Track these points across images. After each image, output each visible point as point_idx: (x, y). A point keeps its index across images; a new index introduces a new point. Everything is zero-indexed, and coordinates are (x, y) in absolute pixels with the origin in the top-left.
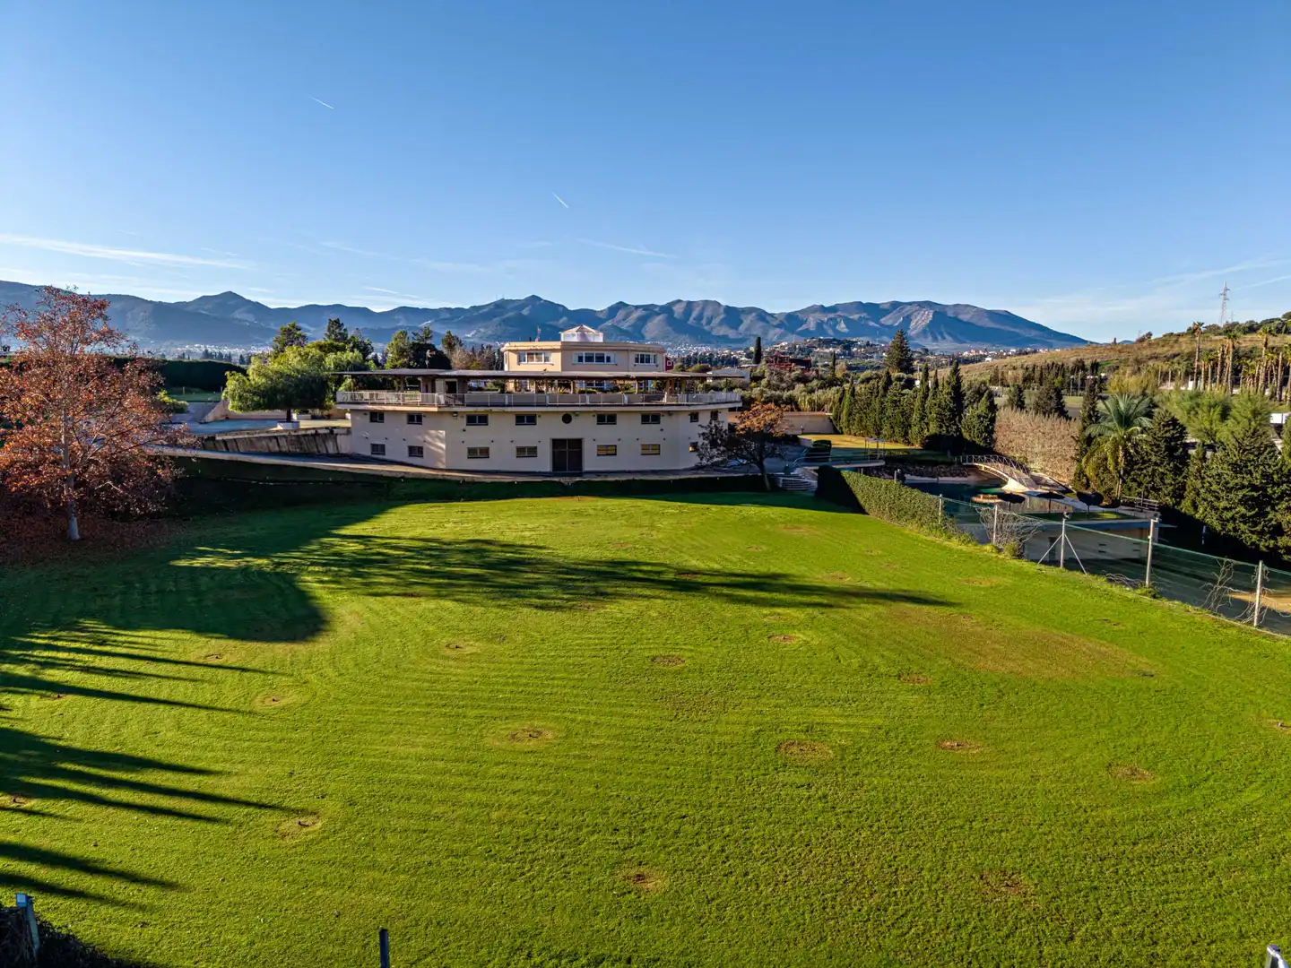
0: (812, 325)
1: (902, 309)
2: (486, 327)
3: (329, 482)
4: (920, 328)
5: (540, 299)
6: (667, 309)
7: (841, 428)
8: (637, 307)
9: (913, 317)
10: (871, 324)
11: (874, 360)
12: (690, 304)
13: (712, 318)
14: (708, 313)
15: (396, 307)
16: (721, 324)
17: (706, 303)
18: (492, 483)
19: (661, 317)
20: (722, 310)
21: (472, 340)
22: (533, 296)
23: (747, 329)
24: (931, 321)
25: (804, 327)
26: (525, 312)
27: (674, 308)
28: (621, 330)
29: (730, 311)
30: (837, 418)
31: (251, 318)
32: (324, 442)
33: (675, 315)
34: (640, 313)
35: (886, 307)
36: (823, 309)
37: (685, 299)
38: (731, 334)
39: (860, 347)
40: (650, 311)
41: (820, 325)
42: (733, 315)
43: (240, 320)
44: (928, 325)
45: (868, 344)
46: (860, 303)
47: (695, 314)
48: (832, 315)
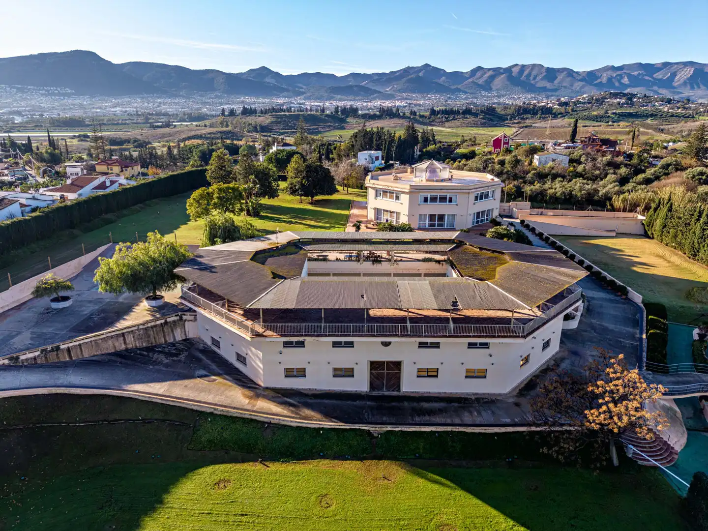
0: (604, 80)
1: (672, 67)
2: (397, 85)
3: (139, 420)
4: (682, 81)
5: (430, 66)
6: (508, 70)
7: (652, 234)
8: (489, 69)
9: (678, 73)
10: (647, 78)
11: (649, 108)
12: (523, 66)
13: (537, 76)
14: (534, 73)
15: (348, 73)
16: (542, 79)
17: (534, 65)
18: (298, 427)
19: (503, 76)
20: (544, 70)
21: (389, 92)
22: (426, 64)
23: (559, 83)
24: (691, 76)
25: (599, 80)
26: (421, 74)
27: (513, 70)
28: (478, 85)
29: (549, 70)
30: (650, 224)
31: (273, 81)
32: (172, 331)
33: (513, 74)
34: (490, 73)
35: (658, 66)
36: (613, 68)
37: (520, 63)
38: (548, 85)
39: (639, 98)
40: (497, 71)
41: (610, 80)
42: (551, 74)
43: (269, 83)
44: (688, 79)
45: (645, 96)
46: (641, 64)
47: (526, 73)
48: (619, 73)
